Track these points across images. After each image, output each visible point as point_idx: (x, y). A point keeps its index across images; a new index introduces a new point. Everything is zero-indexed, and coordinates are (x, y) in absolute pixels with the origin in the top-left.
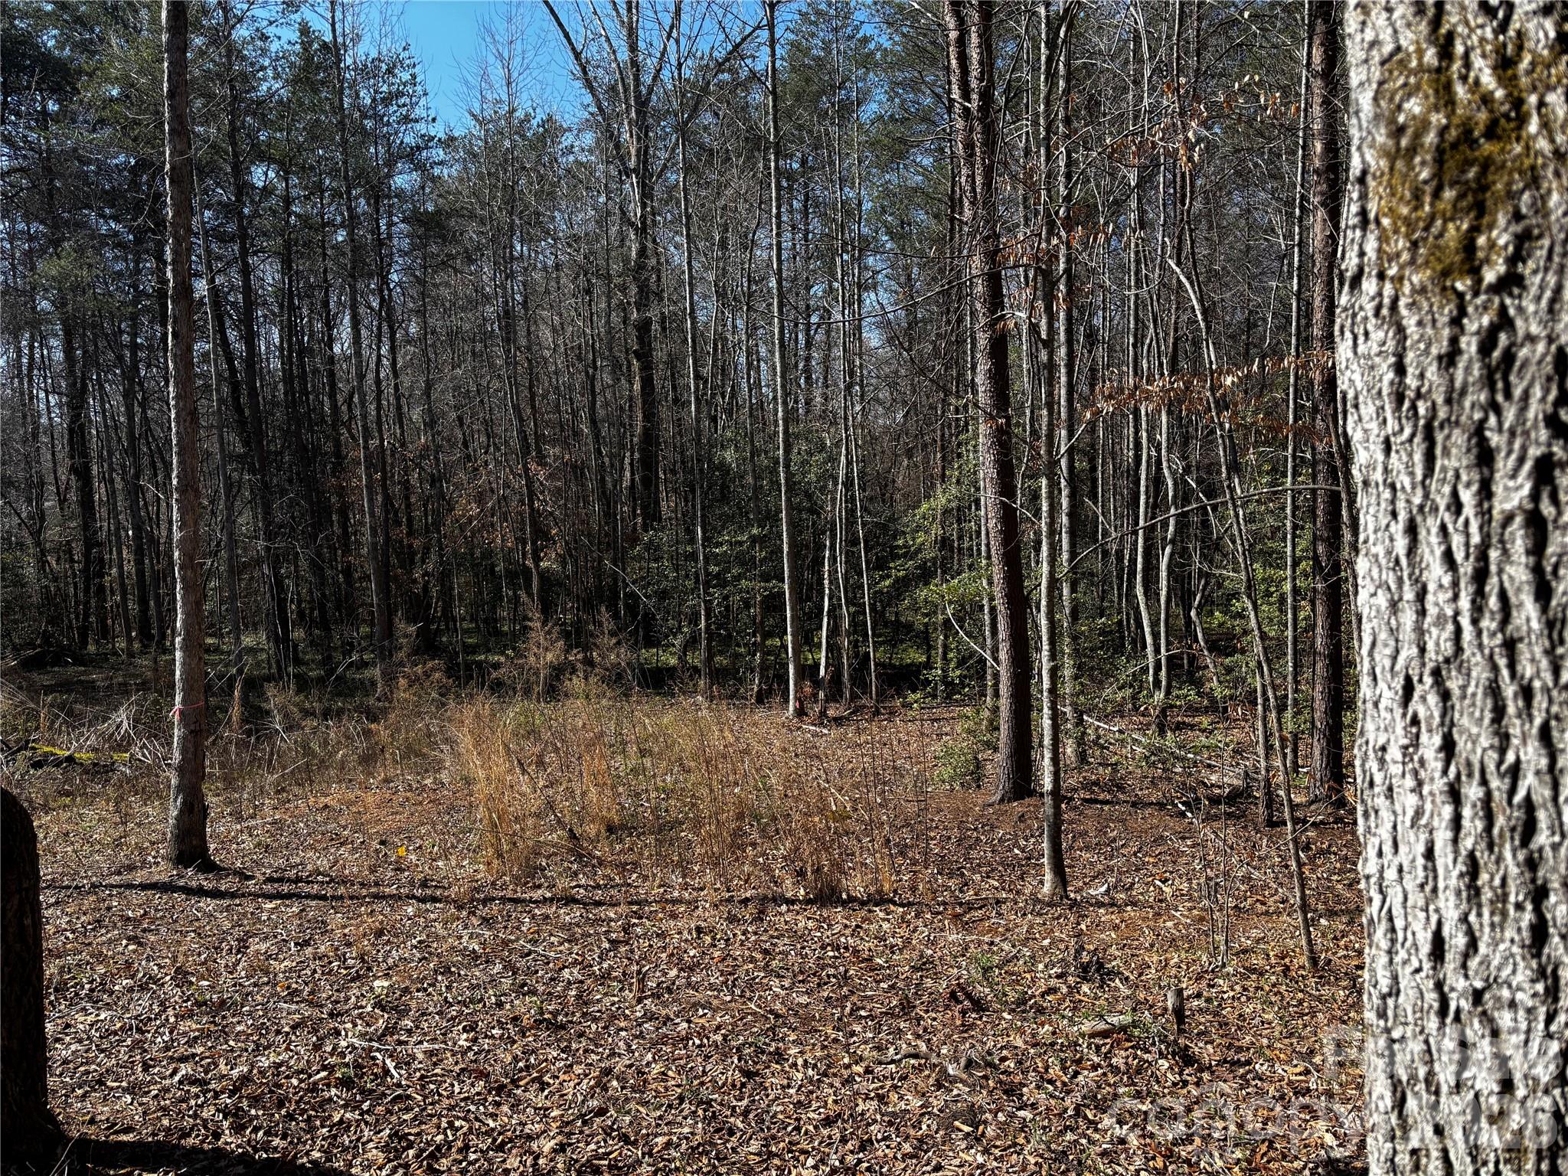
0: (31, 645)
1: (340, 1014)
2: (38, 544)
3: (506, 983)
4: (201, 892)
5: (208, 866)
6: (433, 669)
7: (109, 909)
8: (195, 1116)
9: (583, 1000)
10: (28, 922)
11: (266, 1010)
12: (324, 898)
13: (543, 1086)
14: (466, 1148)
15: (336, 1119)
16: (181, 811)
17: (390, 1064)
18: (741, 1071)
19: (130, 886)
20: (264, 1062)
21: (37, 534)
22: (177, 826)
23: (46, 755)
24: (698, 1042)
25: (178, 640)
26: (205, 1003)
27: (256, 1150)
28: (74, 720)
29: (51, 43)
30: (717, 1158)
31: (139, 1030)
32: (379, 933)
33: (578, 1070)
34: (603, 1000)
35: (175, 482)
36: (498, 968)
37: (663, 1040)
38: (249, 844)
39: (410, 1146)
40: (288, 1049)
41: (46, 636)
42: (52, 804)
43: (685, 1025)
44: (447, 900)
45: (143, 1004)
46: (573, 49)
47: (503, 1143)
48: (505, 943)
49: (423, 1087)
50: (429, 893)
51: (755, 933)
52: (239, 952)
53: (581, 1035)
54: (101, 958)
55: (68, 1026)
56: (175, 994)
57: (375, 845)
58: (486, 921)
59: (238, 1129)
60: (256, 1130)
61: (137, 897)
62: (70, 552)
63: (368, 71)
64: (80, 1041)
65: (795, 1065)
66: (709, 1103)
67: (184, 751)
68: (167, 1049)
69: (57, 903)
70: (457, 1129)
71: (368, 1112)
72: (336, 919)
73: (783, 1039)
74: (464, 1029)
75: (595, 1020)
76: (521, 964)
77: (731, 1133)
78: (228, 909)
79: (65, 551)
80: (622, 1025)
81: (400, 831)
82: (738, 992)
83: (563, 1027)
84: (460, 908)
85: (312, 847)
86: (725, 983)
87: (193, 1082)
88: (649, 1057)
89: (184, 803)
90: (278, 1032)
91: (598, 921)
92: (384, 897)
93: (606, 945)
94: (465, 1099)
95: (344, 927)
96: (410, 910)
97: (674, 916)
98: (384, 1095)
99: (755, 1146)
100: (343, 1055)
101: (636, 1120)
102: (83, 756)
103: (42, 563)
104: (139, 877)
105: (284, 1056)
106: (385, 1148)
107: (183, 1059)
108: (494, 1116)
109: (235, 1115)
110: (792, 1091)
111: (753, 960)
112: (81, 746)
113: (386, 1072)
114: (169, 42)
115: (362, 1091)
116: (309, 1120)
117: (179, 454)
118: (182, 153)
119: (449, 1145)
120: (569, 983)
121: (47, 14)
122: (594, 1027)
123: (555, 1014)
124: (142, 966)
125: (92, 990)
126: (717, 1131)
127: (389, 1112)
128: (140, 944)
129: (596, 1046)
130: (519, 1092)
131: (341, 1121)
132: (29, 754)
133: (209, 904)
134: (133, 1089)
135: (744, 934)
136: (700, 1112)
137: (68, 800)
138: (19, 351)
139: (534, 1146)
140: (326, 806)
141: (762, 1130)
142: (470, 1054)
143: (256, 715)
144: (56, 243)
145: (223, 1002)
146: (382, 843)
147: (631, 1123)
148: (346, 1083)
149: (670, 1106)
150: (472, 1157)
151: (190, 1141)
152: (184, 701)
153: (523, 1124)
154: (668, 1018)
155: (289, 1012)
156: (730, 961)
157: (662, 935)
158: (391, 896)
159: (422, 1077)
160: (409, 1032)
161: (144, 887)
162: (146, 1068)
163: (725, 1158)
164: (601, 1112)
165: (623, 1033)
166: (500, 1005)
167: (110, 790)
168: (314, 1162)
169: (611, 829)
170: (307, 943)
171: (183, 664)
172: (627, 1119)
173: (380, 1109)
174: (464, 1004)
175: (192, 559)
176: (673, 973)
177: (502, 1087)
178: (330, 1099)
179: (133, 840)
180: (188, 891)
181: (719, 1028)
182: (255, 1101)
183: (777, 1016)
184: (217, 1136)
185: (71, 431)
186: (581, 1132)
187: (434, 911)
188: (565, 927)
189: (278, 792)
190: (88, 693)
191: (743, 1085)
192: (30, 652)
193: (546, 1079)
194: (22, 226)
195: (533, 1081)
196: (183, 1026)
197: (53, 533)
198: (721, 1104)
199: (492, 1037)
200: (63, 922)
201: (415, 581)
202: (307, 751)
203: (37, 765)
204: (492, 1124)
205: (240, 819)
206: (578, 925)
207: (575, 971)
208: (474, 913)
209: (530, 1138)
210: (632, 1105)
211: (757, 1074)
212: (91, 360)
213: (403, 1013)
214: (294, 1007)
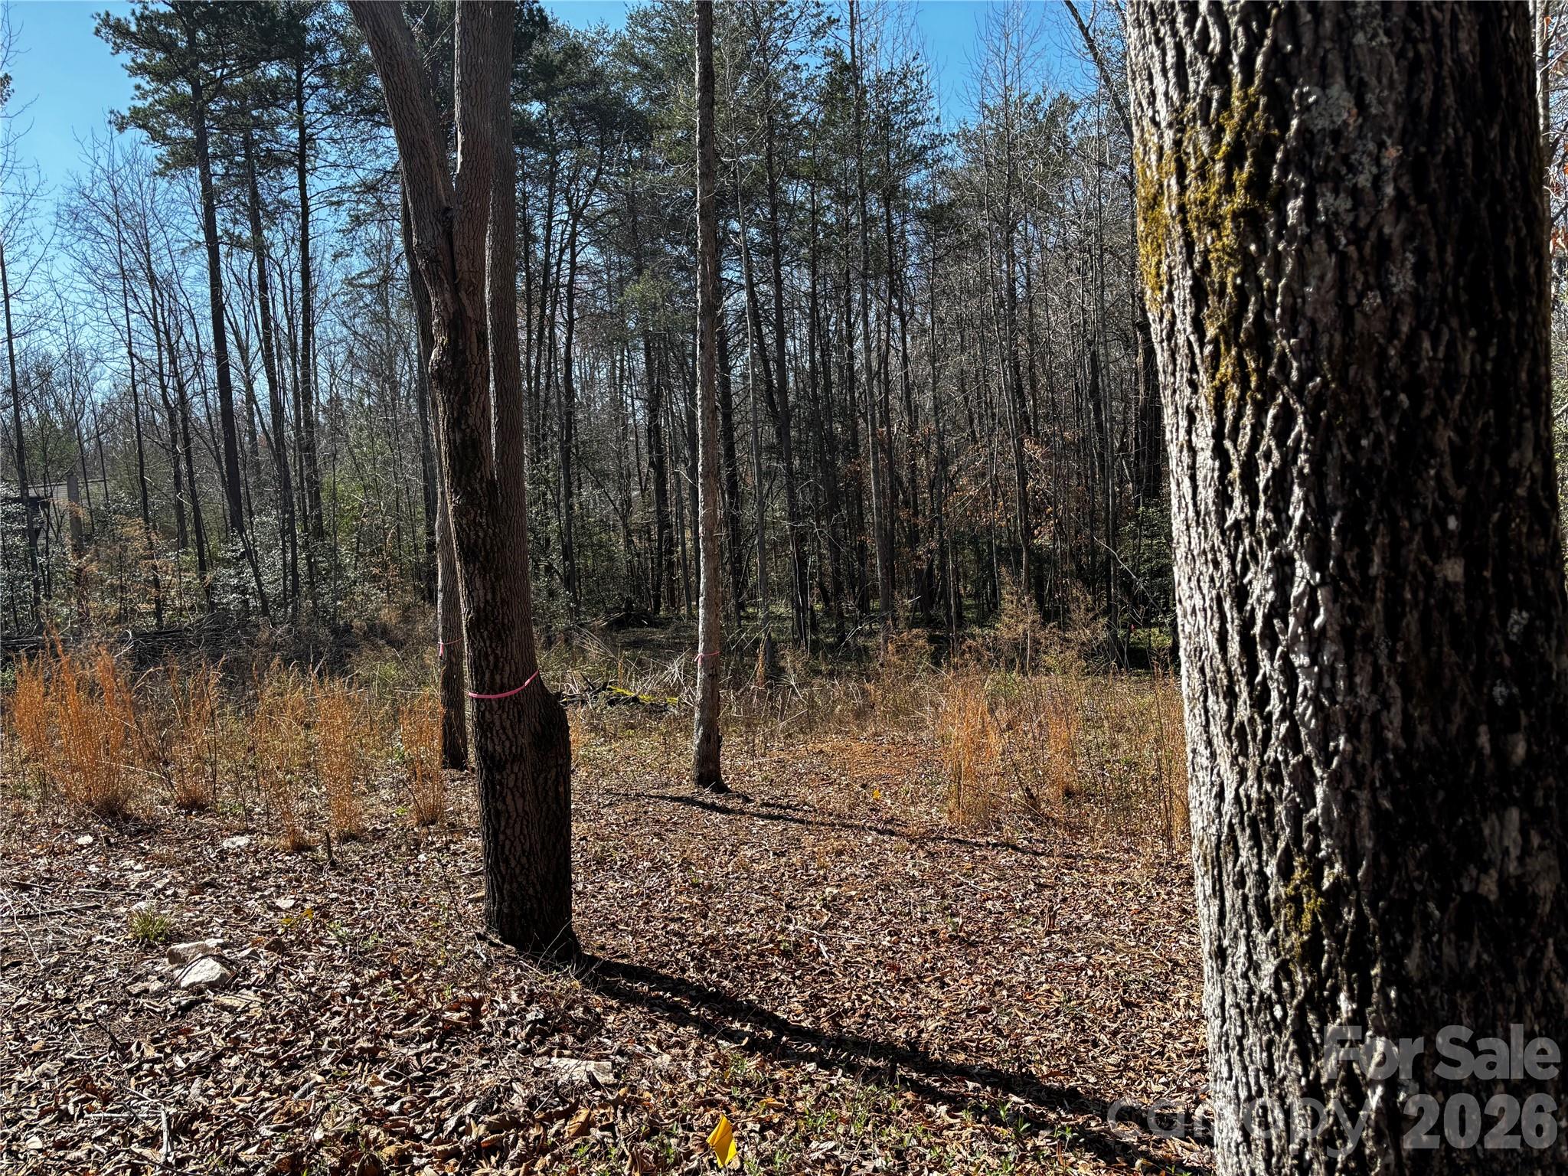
0: (618, 609)
1: (794, 908)
2: (625, 526)
3: (934, 904)
4: (713, 807)
5: (721, 788)
6: (917, 637)
7: (646, 812)
8: (672, 956)
9: (998, 927)
10: (561, 789)
11: (741, 897)
12: (801, 822)
13: (943, 985)
14: (867, 1015)
15: (773, 976)
16: (701, 741)
17: (823, 948)
18: (1123, 1000)
19: (663, 798)
20: (730, 931)
21: (624, 517)
22: (698, 753)
23: (619, 695)
24: (1090, 973)
25: (701, 599)
26: (698, 885)
27: (709, 986)
28: (642, 667)
29: (635, 100)
30: (1076, 1060)
31: (648, 897)
32: (840, 853)
33: (977, 978)
34: (1016, 929)
35: (700, 469)
36: (931, 891)
37: (1059, 968)
38: (758, 778)
39: (825, 1005)
40: (750, 926)
41: (629, 602)
42: (620, 734)
43: (1084, 959)
44: (902, 835)
45: (654, 881)
46: (1082, 26)
47: (897, 1018)
48: (943, 874)
49: (846, 969)
50: (889, 828)
51: (1180, 895)
52: (731, 854)
53: (989, 953)
54: (632, 845)
55: (602, 888)
56: (678, 876)
57: (857, 787)
58: (930, 855)
59: (700, 969)
60: (712, 972)
61: (667, 806)
62: (649, 532)
63: (882, 85)
64: (608, 899)
65: (1177, 1004)
66: (1082, 1019)
67: (704, 691)
68: (665, 911)
69: (610, 804)
70: (864, 1002)
71: (799, 978)
72: (808, 840)
73: (1174, 984)
74: (890, 933)
75: (1004, 943)
76: (951, 891)
77: (1095, 1044)
78: (730, 822)
79: (645, 530)
80: (1028, 951)
81: (880, 777)
82: (1144, 939)
83: (973, 944)
84: (912, 842)
85: (806, 784)
86: (1134, 931)
87: (676, 934)
88: (1043, 979)
89: (703, 734)
90: (746, 913)
91: (1031, 866)
92: (851, 827)
93: (1032, 887)
94: (876, 983)
95: (814, 846)
96: (870, 840)
97: (1104, 871)
98: (814, 969)
99: (1114, 1059)
100: (788, 935)
101: (1013, 1022)
102: (645, 698)
103: (629, 542)
104: (671, 791)
105: (747, 930)
106: (804, 1003)
107: (673, 920)
108: (896, 999)
109: (700, 960)
110: (1166, 1024)
111: (1169, 916)
112: (642, 688)
113: (820, 954)
114: (701, 99)
115: (798, 963)
116: (753, 973)
117: (703, 446)
118: (709, 192)
119: (854, 1010)
120: (990, 912)
121: (634, 76)
122: (1001, 949)
123: (969, 934)
124: (660, 854)
125: (622, 866)
126: (1084, 1042)
127: (814, 980)
128: (662, 839)
129: (999, 963)
130: (922, 986)
131: (776, 979)
132: (607, 693)
133: (717, 817)
134: (635, 933)
135: (1168, 894)
136: (1072, 1025)
137: (632, 732)
138: (614, 363)
139: (922, 1024)
140: (821, 751)
141: (1126, 1049)
142: (890, 953)
143: (775, 672)
144: (639, 271)
145: (711, 886)
146: (864, 786)
147: (1008, 1023)
148: (785, 954)
149: (1046, 1016)
150: (870, 1022)
151: (665, 971)
152: (705, 650)
153: (918, 1008)
154: (1070, 951)
155: (756, 901)
156: (1145, 915)
157: (1087, 886)
158: (857, 827)
159: (846, 962)
160: (846, 929)
161: (673, 799)
162: (647, 922)
163: (1083, 1062)
164: (985, 1010)
165: (1026, 958)
166: (924, 920)
167: (662, 726)
168: (749, 1002)
169: (1069, 793)
170: (783, 854)
171: (705, 619)
172: (1006, 1019)
173: (808, 978)
174: (894, 914)
175: (711, 533)
176: (1087, 917)
177: (909, 979)
178: (773, 964)
179: (674, 766)
180: (704, 805)
181: (1113, 965)
182: (717, 954)
183: (1176, 964)
184: (683, 970)
185: (649, 430)
186: (963, 1022)
187: (891, 843)
188: (998, 868)
189: (786, 738)
190: (656, 648)
191: (1119, 1011)
192: (617, 615)
193: (947, 980)
194: (615, 259)
195: (936, 980)
196: (681, 899)
197: (636, 518)
198: (1093, 1021)
199: (912, 943)
200: (611, 819)
201: (919, 558)
202: (812, 704)
203: (612, 703)
204: (893, 1003)
205: (753, 756)
206: (1011, 868)
207: (998, 904)
208: (922, 848)
209: (920, 1018)
210: (1015, 1010)
211: (1138, 1005)
212: (664, 369)
213: (844, 914)
214: (762, 898)
